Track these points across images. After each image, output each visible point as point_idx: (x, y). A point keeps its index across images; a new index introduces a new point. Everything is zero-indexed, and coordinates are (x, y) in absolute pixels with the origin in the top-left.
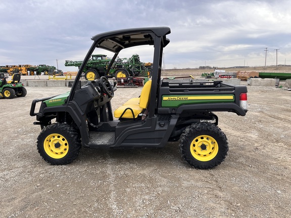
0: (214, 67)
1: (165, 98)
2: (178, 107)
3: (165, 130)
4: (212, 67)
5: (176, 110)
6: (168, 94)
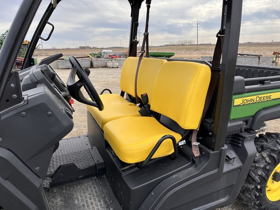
0: (93, 48)
1: (238, 101)
2: (254, 117)
3: (240, 168)
4: (92, 47)
5: (253, 122)
6: (241, 92)
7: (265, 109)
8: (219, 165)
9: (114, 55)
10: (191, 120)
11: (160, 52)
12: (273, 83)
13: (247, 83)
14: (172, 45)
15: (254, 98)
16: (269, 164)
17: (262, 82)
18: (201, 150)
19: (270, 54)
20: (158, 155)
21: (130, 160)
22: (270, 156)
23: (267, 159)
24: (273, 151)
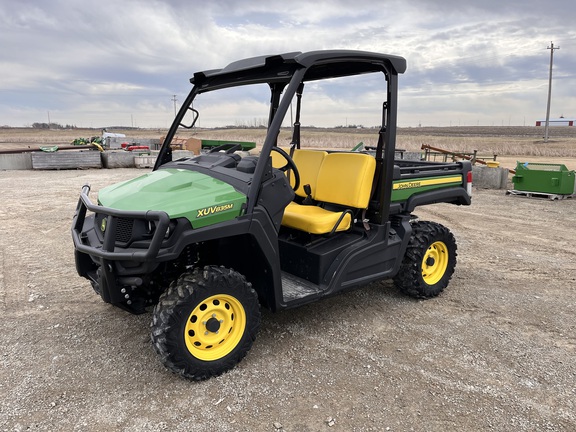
0: (68, 127)
1: (396, 186)
2: (408, 200)
3: (399, 243)
4: (64, 126)
5: (407, 206)
6: (398, 179)
7: (416, 194)
8: (384, 238)
9: (134, 144)
10: (362, 201)
11: (222, 140)
12: (421, 173)
13: (403, 172)
14: (240, 128)
15: (407, 184)
16: (422, 243)
17: (412, 171)
18: (370, 226)
19: (417, 148)
20: (340, 228)
21: (321, 231)
22: (423, 238)
23: (421, 240)
24: (425, 233)
